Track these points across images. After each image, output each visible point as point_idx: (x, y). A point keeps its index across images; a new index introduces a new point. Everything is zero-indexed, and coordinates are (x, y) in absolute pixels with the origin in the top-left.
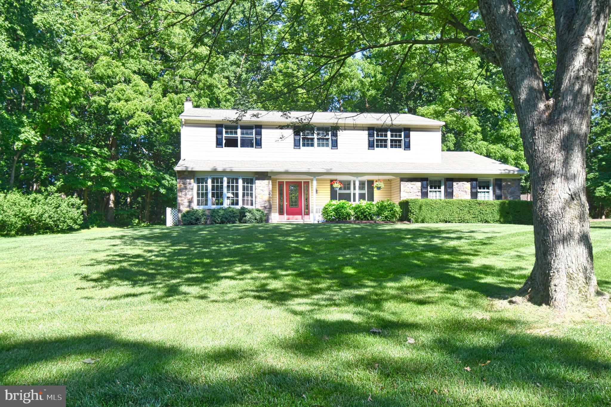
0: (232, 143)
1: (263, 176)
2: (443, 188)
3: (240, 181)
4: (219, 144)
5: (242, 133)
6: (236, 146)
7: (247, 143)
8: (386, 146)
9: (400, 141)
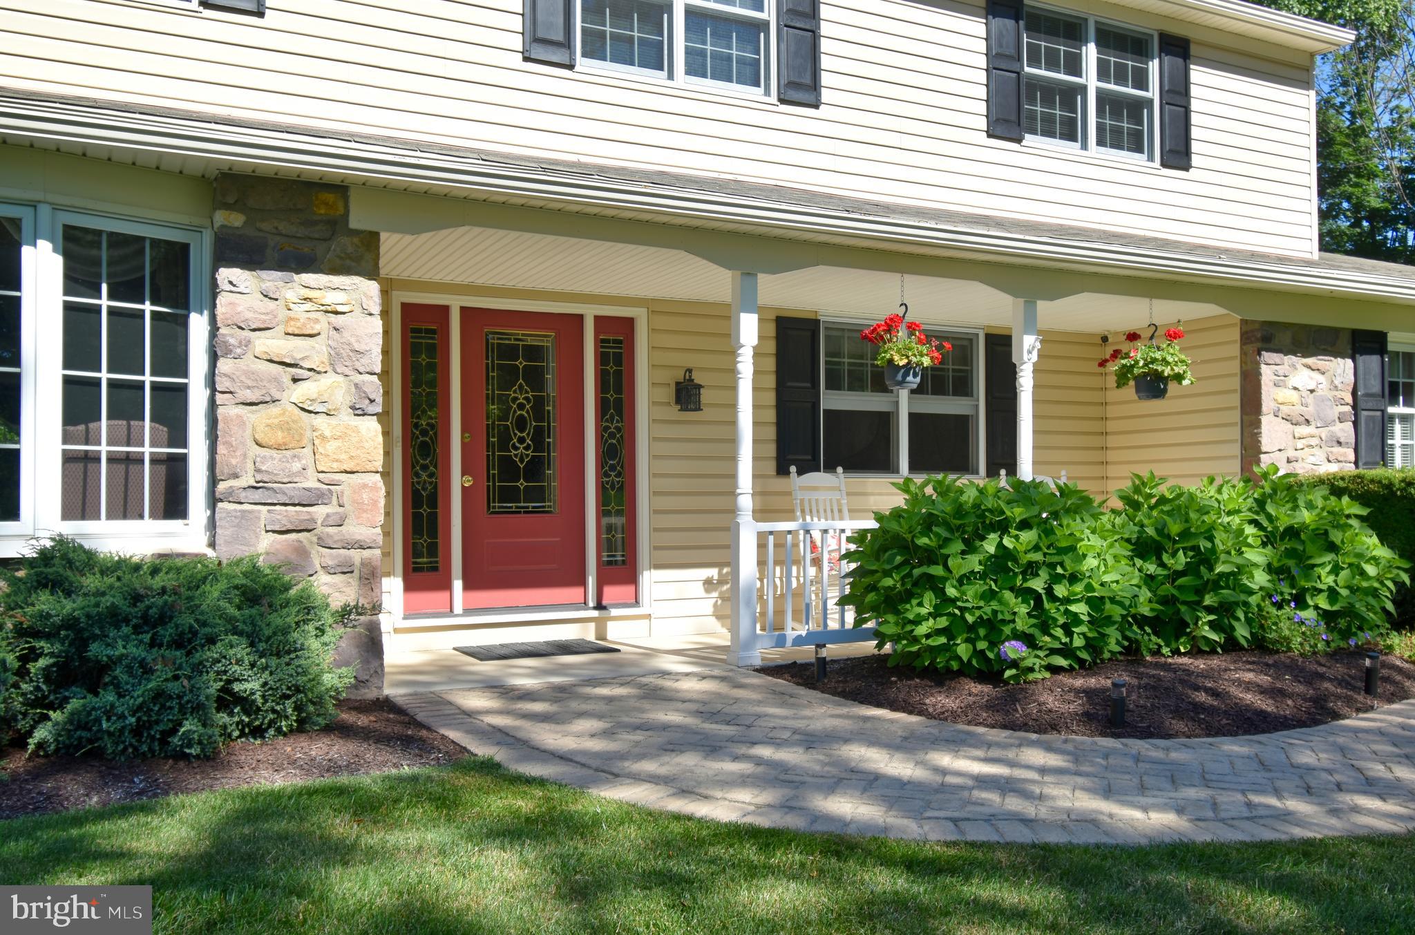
8: (1070, 132)
9: (1137, 108)
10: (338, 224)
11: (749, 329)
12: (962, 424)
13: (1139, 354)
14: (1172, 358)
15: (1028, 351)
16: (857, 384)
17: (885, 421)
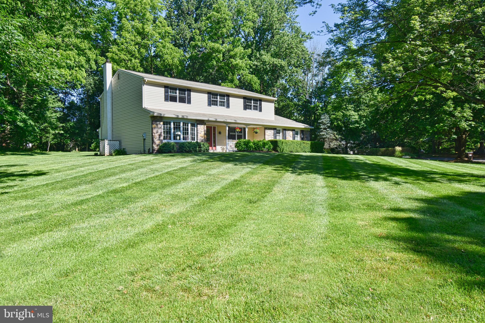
0: (173, 99)
1: (202, 122)
2: (281, 134)
3: (190, 125)
4: (166, 99)
5: (179, 93)
6: (176, 101)
7: (182, 100)
8: (251, 109)
9: (257, 106)
10: (204, 122)
11: (227, 128)
12: (241, 136)
13: (255, 130)
14: (258, 131)
15: (247, 130)
16: (233, 132)
17: (235, 135)
